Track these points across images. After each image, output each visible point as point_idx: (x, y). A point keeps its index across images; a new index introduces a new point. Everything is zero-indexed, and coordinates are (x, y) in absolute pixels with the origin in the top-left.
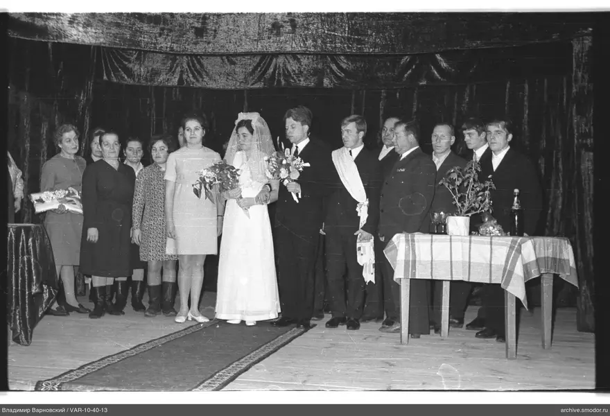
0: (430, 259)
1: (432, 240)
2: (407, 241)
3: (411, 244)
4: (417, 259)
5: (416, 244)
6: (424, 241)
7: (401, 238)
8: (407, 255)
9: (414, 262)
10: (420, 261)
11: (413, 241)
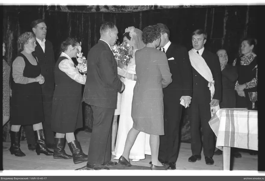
0: (247, 132)
1: (248, 115)
2: (227, 115)
3: (231, 118)
4: (236, 131)
5: (235, 118)
6: (241, 116)
7: (223, 113)
8: (227, 127)
9: (233, 133)
10: (238, 133)
11: (232, 116)
